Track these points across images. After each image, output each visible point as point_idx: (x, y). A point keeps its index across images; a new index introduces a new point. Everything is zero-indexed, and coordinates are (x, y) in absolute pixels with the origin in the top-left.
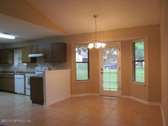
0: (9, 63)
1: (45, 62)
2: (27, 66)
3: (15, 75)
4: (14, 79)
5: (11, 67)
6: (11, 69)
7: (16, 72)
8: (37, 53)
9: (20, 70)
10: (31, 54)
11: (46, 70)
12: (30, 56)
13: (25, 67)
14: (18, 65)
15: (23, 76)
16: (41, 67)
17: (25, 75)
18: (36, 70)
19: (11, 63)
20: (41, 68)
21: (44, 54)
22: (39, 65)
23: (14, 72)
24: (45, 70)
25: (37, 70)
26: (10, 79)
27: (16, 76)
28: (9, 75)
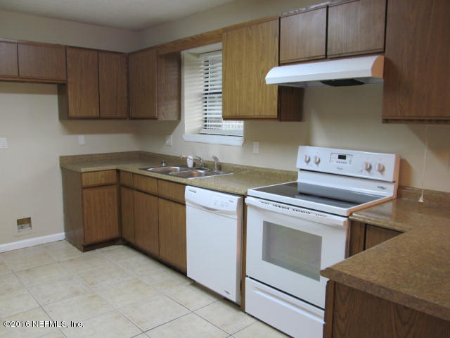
0: (162, 118)
1: (386, 121)
3: (187, 188)
4: (184, 205)
5: (170, 134)
6: (171, 146)
7: (190, 164)
8: (326, 57)
10: (280, 65)
11: (382, 170)
12: (278, 75)
13: (238, 141)
14: (200, 125)
15: (236, 198)
16: (343, 152)
17: (248, 200)
18: (301, 163)
19: (172, 117)
20: (342, 157)
21: (381, 58)
22: (318, 131)
23: (182, 162)
24: (369, 169)
25: (313, 166)
26: (162, 201)
27: (193, 195)
28: (158, 179)
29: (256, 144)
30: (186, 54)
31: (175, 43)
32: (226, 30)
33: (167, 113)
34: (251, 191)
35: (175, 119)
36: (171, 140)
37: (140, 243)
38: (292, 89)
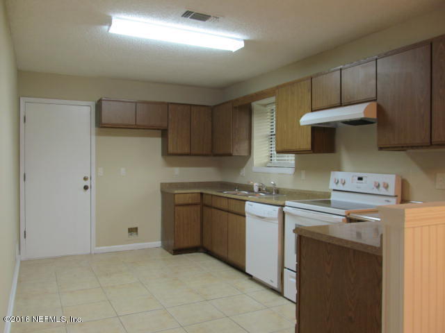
0: (235, 153)
1: (381, 149)
2: (298, 168)
3: (247, 203)
4: (245, 216)
5: (243, 167)
6: (243, 177)
7: (256, 189)
8: (341, 105)
9: (271, 182)
10: (312, 111)
11: (386, 187)
12: (309, 119)
13: (291, 171)
14: (266, 160)
15: (277, 208)
16: (360, 175)
17: (285, 209)
18: (332, 186)
19: (245, 153)
20: (360, 179)
21: (374, 104)
22: (345, 157)
23: (249, 189)
24: (378, 186)
25: (340, 187)
26: (230, 215)
27: (251, 208)
28: (228, 198)
29: (303, 173)
30: (255, 105)
31: (245, 97)
32: (278, 87)
33: (240, 150)
34: (287, 203)
35: (246, 155)
36: (244, 172)
37: (215, 250)
38: (324, 129)
